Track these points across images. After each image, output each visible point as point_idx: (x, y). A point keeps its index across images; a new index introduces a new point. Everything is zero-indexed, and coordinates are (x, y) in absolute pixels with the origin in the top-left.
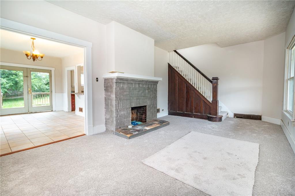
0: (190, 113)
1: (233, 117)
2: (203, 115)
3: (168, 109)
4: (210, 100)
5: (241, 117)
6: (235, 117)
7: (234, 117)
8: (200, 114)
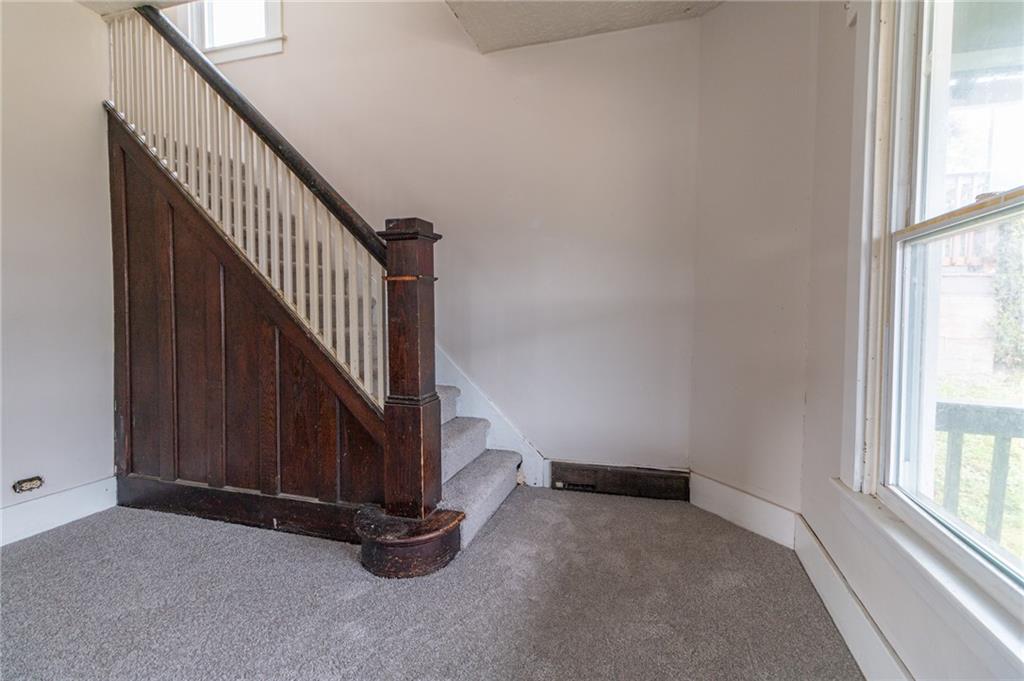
0: (257, 492)
1: (547, 484)
2: (337, 510)
3: (116, 463)
4: (375, 389)
5: (587, 481)
6: (559, 484)
7: (553, 487)
8: (316, 501)
